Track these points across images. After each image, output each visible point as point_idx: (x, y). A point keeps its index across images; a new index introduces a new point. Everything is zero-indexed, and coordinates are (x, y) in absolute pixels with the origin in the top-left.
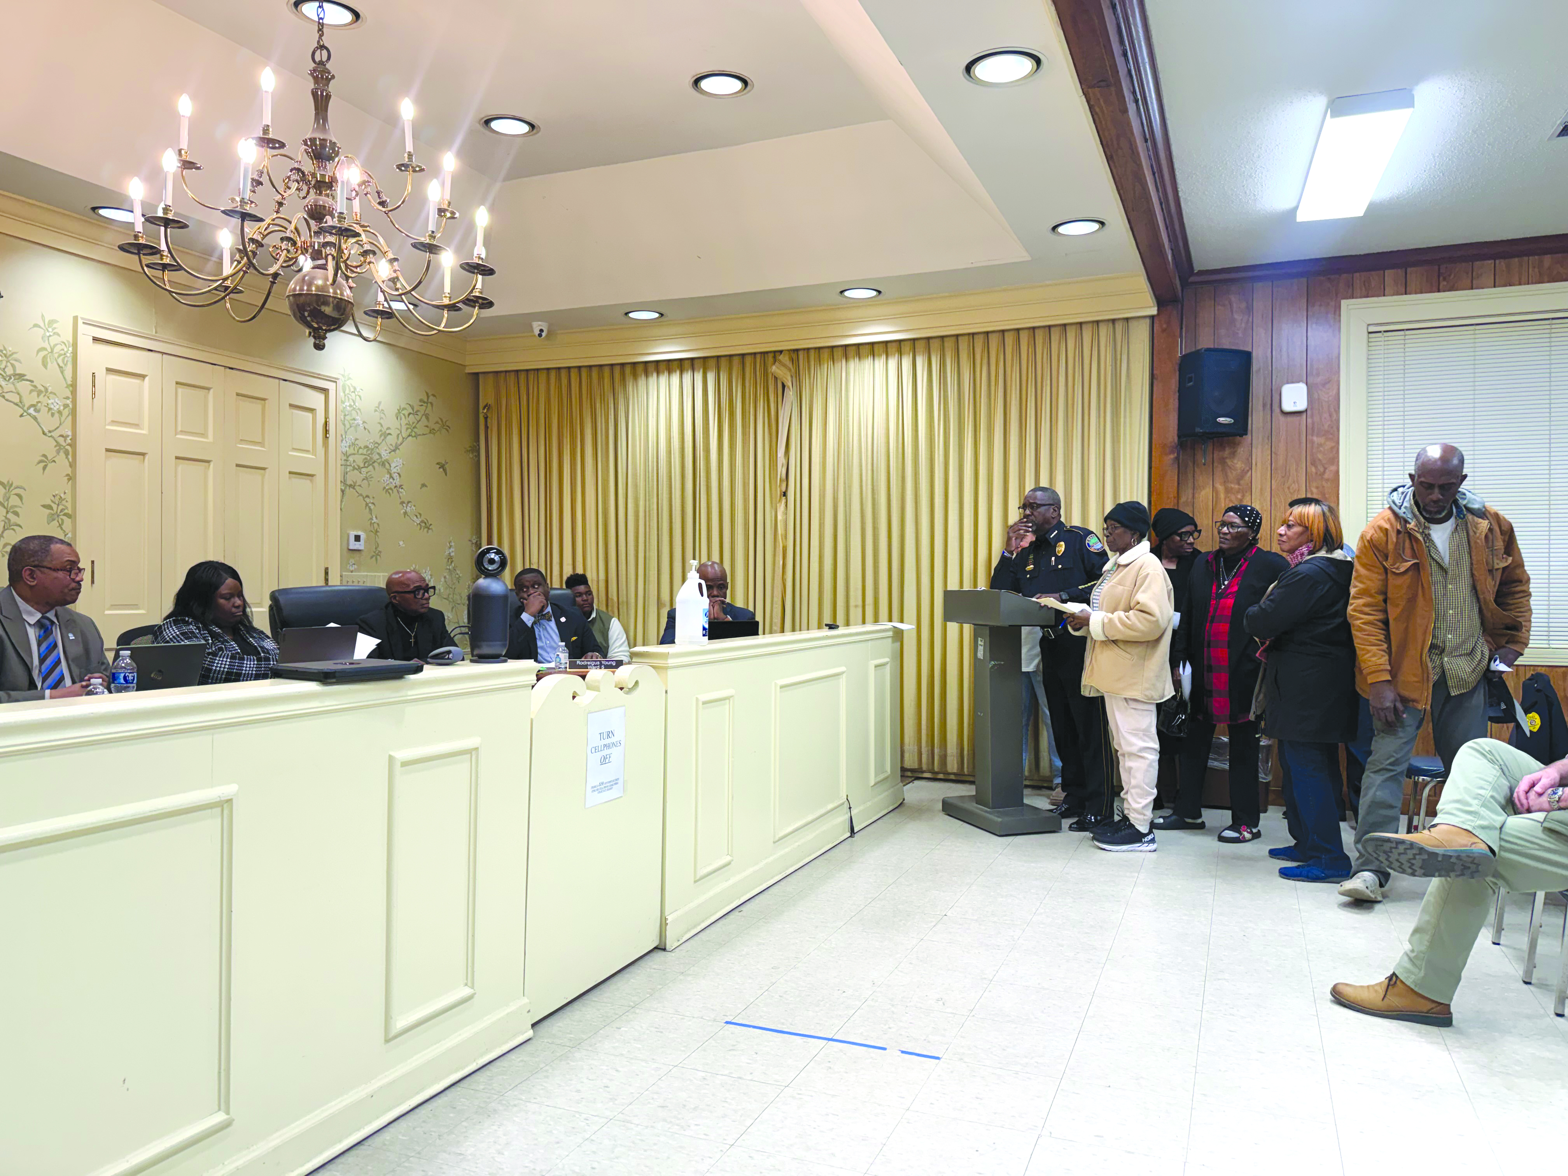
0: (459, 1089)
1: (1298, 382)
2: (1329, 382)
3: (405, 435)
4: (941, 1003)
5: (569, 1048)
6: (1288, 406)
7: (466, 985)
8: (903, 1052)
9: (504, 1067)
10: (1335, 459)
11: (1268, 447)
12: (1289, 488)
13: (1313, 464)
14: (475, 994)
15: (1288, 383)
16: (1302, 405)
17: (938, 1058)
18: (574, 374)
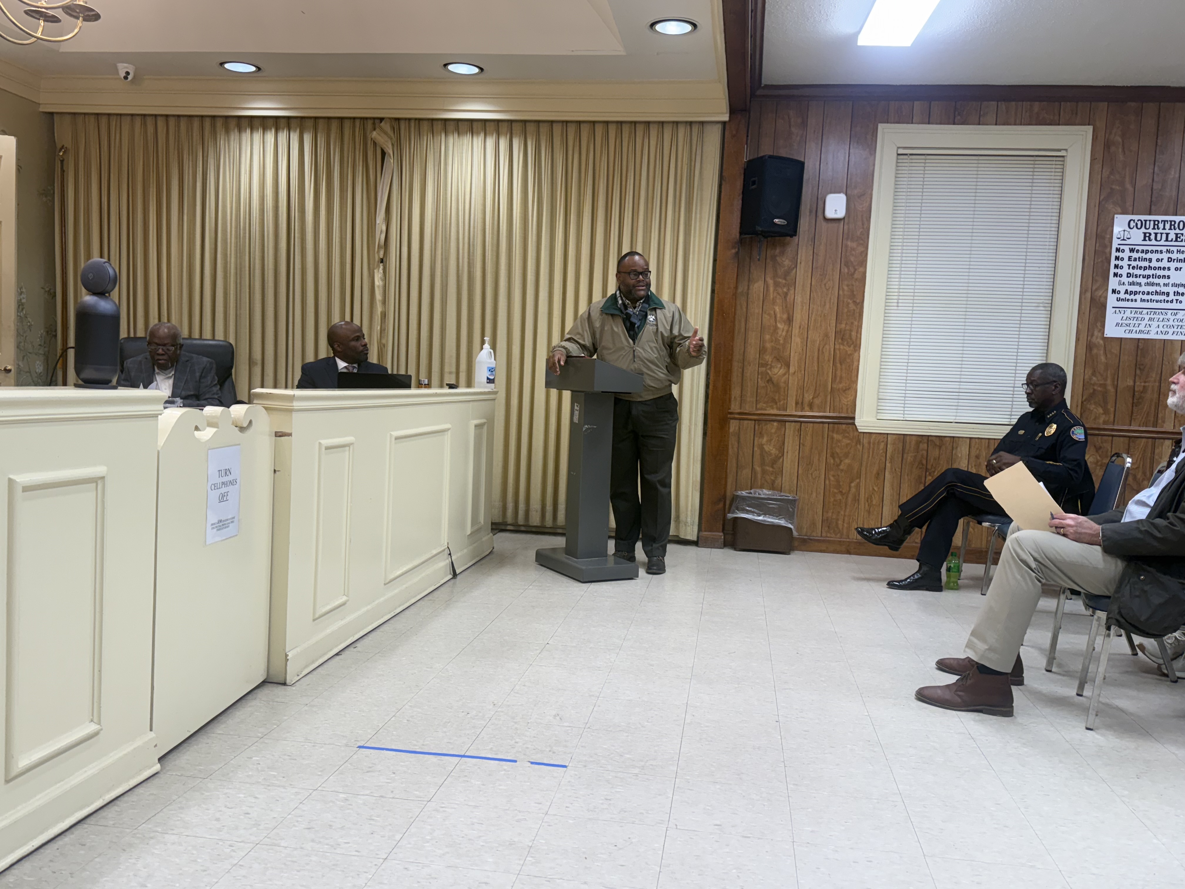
0: (86, 826)
1: (839, 192)
2: (864, 195)
4: (558, 718)
5: (201, 780)
6: (830, 213)
7: (92, 721)
8: (532, 763)
9: (133, 802)
10: (863, 262)
11: (811, 248)
12: (825, 285)
13: (847, 265)
14: (102, 729)
15: (831, 193)
16: (841, 213)
17: (565, 766)
18: (161, 123)
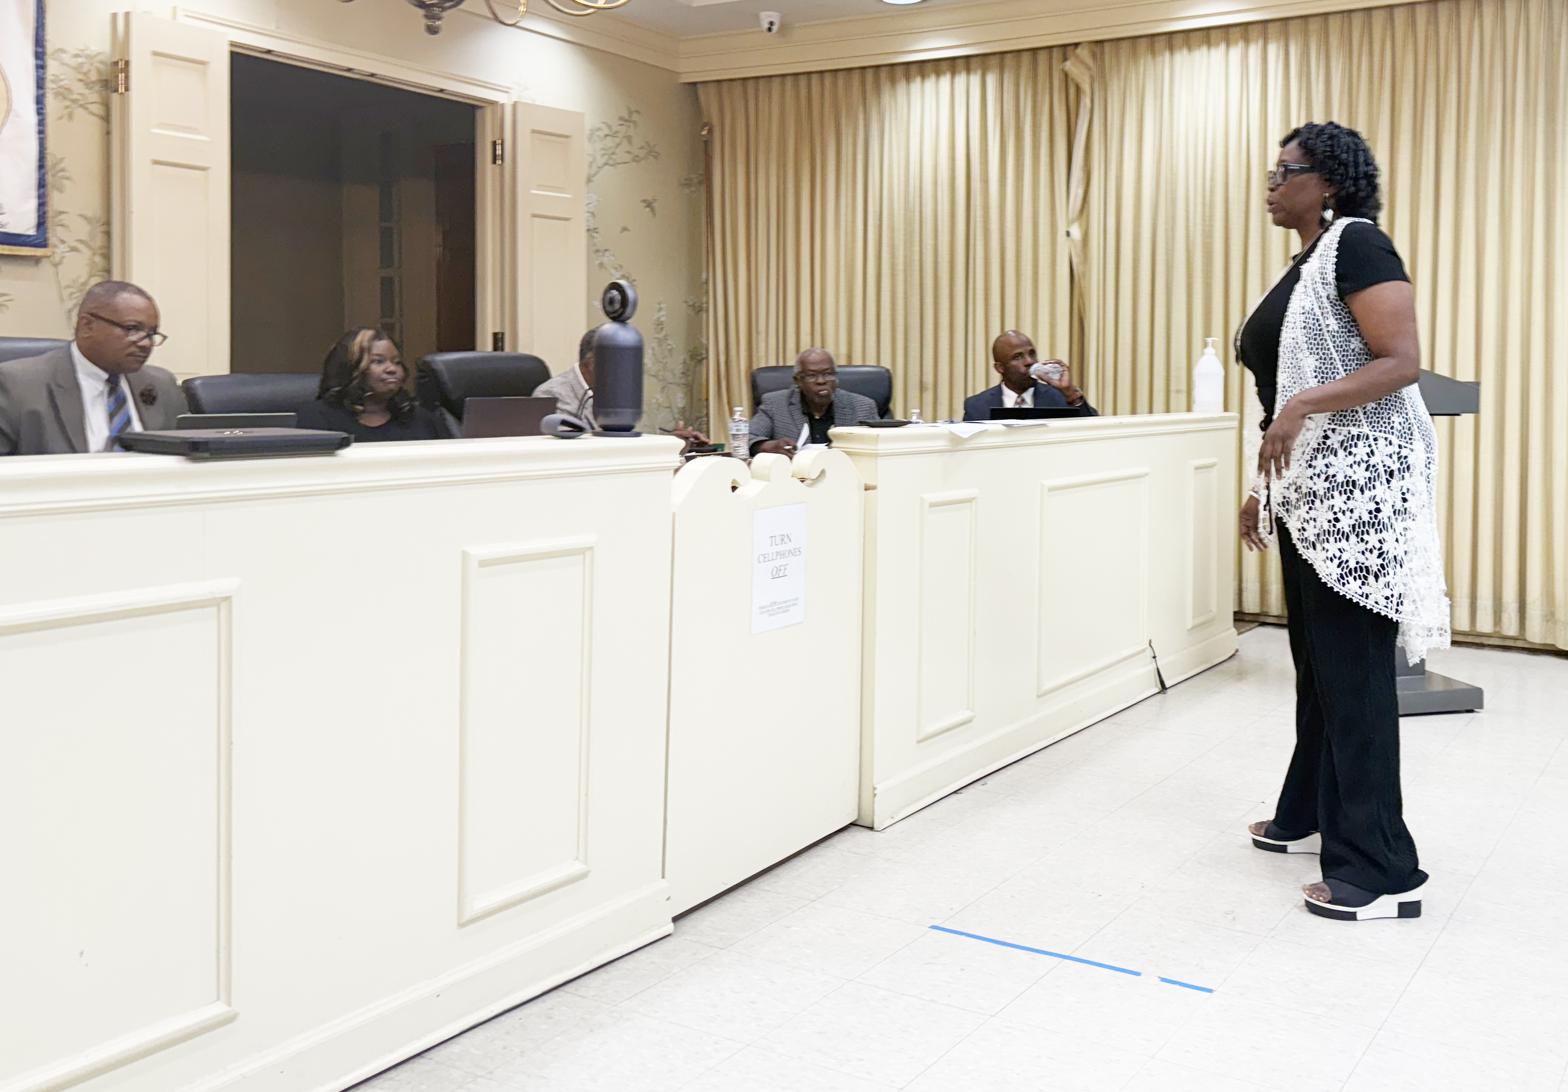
3: (601, 161)
18: (815, 81)
